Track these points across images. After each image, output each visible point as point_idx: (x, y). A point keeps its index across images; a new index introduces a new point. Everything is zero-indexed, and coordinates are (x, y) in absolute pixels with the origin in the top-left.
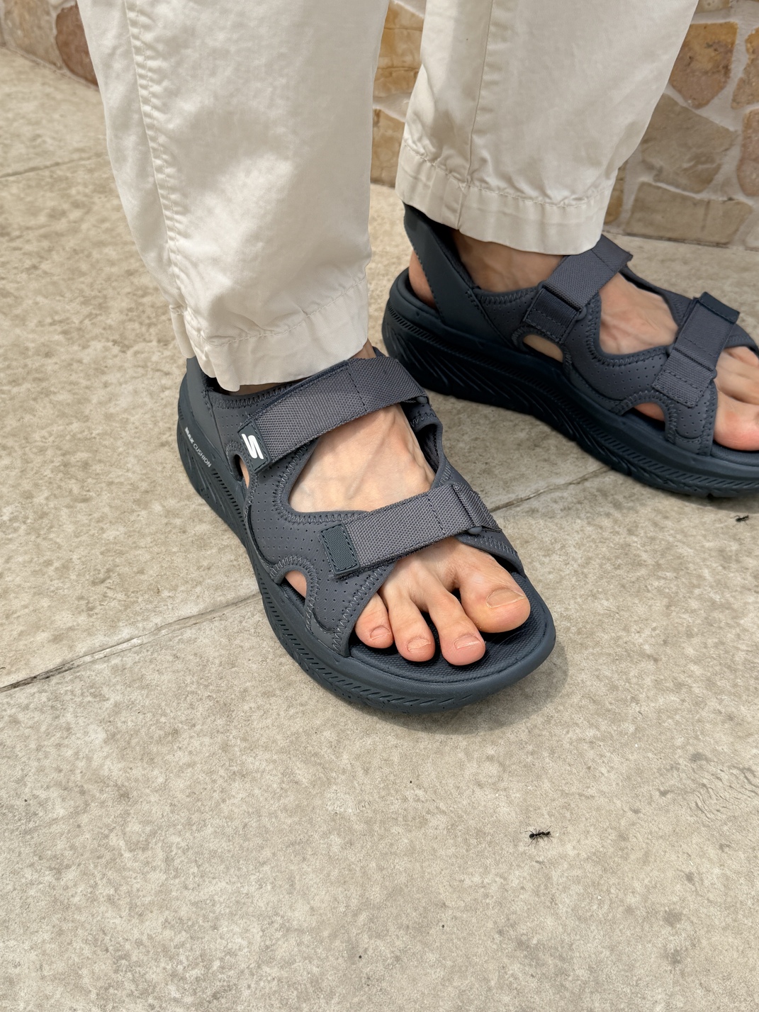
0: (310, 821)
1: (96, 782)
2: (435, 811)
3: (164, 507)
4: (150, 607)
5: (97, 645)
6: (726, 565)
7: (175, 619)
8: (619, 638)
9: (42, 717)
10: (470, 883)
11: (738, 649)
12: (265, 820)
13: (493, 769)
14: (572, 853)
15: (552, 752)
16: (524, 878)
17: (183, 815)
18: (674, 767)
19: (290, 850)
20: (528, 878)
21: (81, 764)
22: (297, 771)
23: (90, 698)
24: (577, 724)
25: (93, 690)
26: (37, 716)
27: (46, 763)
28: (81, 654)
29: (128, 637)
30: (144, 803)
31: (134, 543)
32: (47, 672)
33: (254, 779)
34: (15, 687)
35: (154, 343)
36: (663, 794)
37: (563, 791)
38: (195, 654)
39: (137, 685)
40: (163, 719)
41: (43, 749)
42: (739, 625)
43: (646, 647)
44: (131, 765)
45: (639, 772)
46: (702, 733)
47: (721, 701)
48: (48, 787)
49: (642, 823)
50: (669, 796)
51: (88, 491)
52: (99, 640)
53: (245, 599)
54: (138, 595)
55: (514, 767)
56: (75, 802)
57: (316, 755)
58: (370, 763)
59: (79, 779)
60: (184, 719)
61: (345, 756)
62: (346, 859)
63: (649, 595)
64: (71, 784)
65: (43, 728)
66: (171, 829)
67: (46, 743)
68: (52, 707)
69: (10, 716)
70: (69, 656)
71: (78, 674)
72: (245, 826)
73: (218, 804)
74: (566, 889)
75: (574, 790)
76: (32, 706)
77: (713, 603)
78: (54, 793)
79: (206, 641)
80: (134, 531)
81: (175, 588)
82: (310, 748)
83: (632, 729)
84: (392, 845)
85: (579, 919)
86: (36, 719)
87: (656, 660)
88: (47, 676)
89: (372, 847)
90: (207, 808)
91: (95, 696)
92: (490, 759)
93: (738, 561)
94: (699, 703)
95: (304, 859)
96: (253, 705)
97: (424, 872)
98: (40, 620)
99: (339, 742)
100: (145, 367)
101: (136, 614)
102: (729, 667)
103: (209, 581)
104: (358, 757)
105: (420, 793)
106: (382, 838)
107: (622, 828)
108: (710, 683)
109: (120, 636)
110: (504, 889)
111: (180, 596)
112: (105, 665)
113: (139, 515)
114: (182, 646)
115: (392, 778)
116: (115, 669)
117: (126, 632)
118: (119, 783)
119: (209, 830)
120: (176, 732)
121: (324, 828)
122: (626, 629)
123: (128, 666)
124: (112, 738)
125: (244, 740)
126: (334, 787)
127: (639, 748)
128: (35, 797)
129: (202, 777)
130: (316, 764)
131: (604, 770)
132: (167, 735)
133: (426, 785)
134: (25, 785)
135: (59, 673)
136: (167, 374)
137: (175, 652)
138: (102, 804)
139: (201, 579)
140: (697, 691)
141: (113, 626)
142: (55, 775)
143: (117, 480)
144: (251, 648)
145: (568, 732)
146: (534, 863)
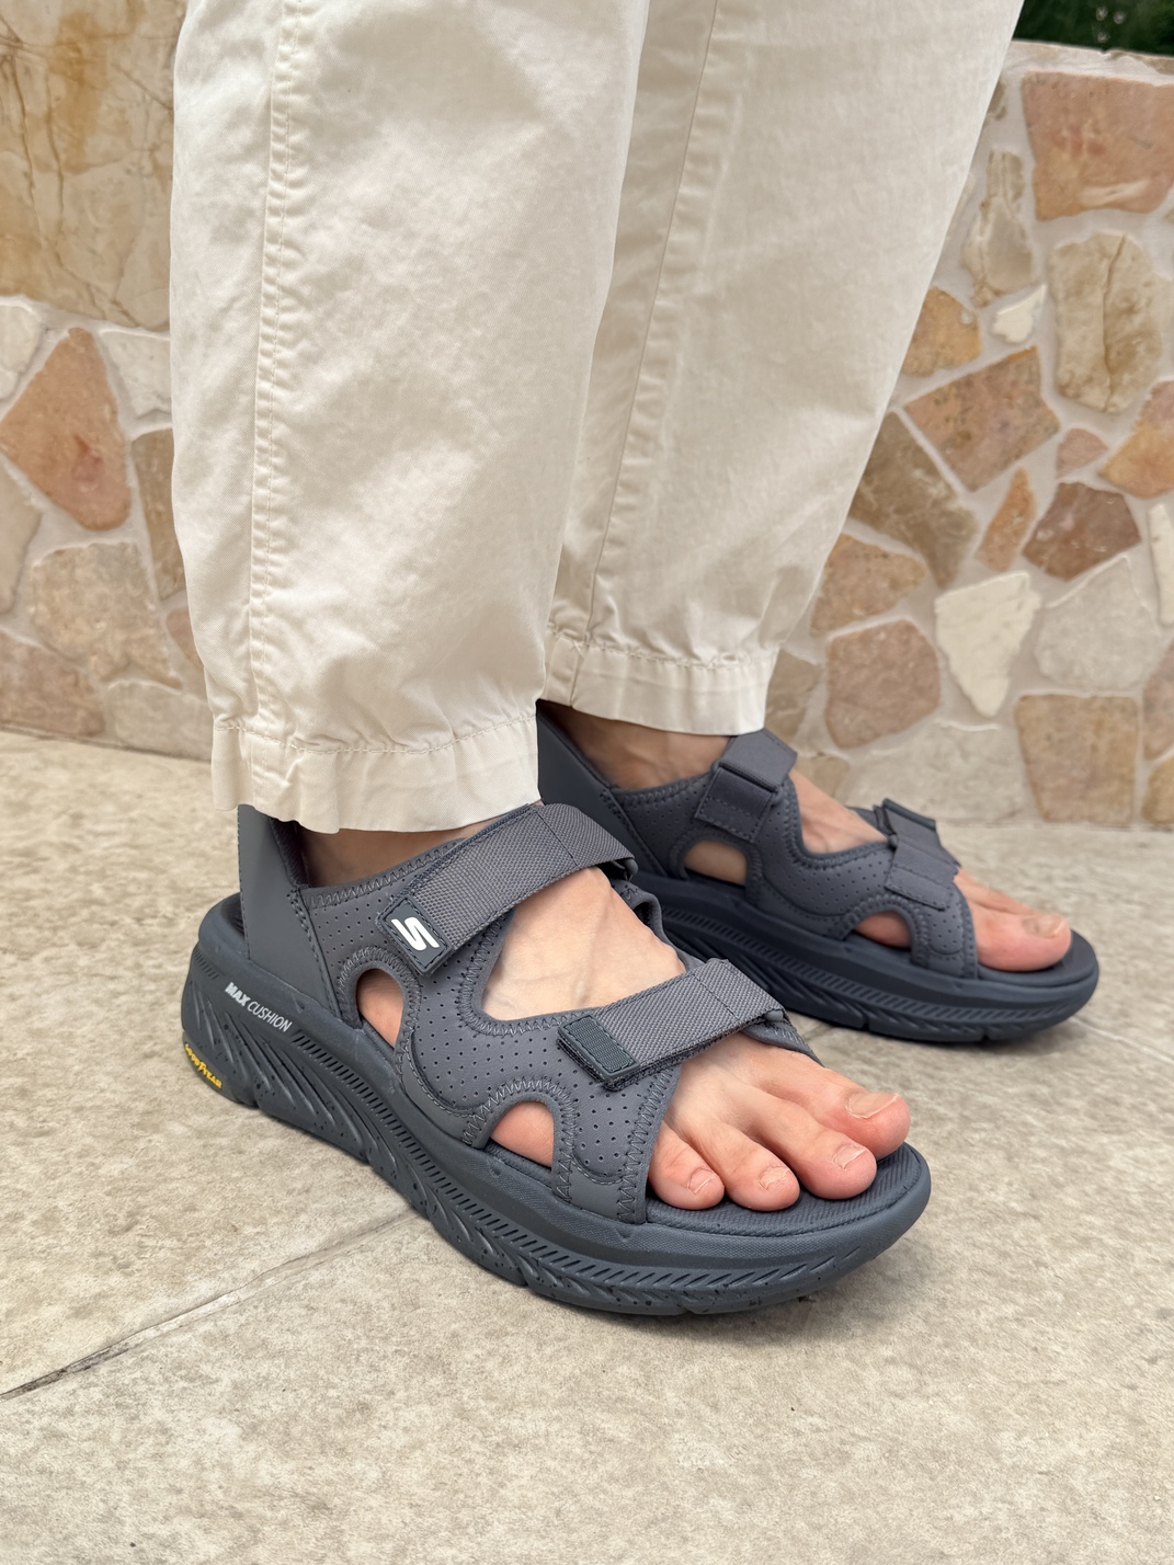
0: (664, 1486)
1: (255, 1497)
2: (852, 1439)
3: (189, 1126)
4: (230, 1250)
5: (161, 1311)
6: (1048, 1109)
7: (282, 1261)
8: (971, 1200)
9: (106, 1422)
10: (964, 1519)
11: (1127, 1193)
12: (588, 1500)
13: (905, 1373)
14: (1082, 1453)
15: (973, 1341)
16: (1037, 1496)
17: (440, 1516)
18: (1143, 1330)
19: (653, 1531)
20: (1042, 1495)
21: (215, 1476)
22: (603, 1425)
23: (182, 1384)
24: (984, 1302)
25: (183, 1372)
26: (95, 1422)
27: (147, 1484)
28: (136, 1327)
29: (211, 1294)
30: (362, 1512)
31: (159, 1175)
32: (84, 1360)
33: (536, 1448)
34: (30, 1390)
35: (73, 947)
36: (1152, 1361)
37: (1018, 1382)
38: (343, 1301)
39: (260, 1355)
40: (332, 1393)
41: (131, 1465)
42: (1110, 1168)
43: (1013, 1204)
44: (309, 1463)
45: (1105, 1343)
46: (1151, 1287)
47: (1149, 1250)
48: (166, 1518)
49: (1149, 1399)
50: (1161, 1362)
51: (44, 1121)
52: (160, 1303)
53: (388, 1223)
54: (202, 1237)
55: (931, 1366)
56: (231, 1531)
57: (620, 1399)
58: (714, 1395)
59: (221, 1496)
60: (369, 1387)
61: (669, 1394)
62: (753, 1526)
63: (976, 1149)
64: (208, 1507)
65: (115, 1437)
66: (431, 1539)
67: (131, 1456)
68: (118, 1405)
69: (42, 1429)
70: (115, 1332)
71: (145, 1354)
72: (558, 1513)
73: (493, 1493)
74: (1103, 1498)
75: (1032, 1378)
76: (77, 1408)
77: (1062, 1149)
78: (184, 1525)
79: (352, 1281)
80: (151, 1161)
81: (262, 1221)
82: (606, 1393)
83: (1060, 1297)
84: (814, 1494)
85: (1148, 1530)
86: (95, 1427)
87: (1036, 1217)
88: (87, 1365)
89: (785, 1503)
90: (479, 1501)
91: (192, 1380)
92: (891, 1361)
93: (1059, 1104)
94: (1123, 1256)
95: (685, 1540)
96: (479, 1352)
97: (885, 1519)
98: (37, 1291)
99: (648, 1377)
100: (70, 973)
101: (209, 1262)
102: (1131, 1212)
103: (316, 1205)
104: (691, 1392)
105: (816, 1420)
106: (792, 1488)
107: (1127, 1410)
108: (1123, 1234)
109: (196, 1295)
110: (1017, 1515)
111: (277, 1232)
112: (189, 1335)
113: (150, 1141)
114: (312, 1293)
115: (760, 1409)
116: (209, 1339)
117: (205, 1288)
118: (299, 1491)
119: (499, 1530)
120: (364, 1407)
121: (692, 1492)
122: (972, 1188)
123: (232, 1331)
124: (252, 1431)
125: (489, 1398)
126: (677, 1436)
127: (1085, 1316)
128: (150, 1537)
129: (445, 1459)
130: (628, 1412)
131: (1058, 1348)
132: (351, 1413)
133: (817, 1409)
134: (121, 1523)
135: (106, 1359)
136: (112, 978)
137: (306, 1302)
138: (285, 1525)
139: (301, 1205)
140: (1111, 1242)
141: (177, 1282)
142: (174, 1499)
143: (89, 1104)
144: (435, 1280)
145: (978, 1313)
146: (1038, 1476)
